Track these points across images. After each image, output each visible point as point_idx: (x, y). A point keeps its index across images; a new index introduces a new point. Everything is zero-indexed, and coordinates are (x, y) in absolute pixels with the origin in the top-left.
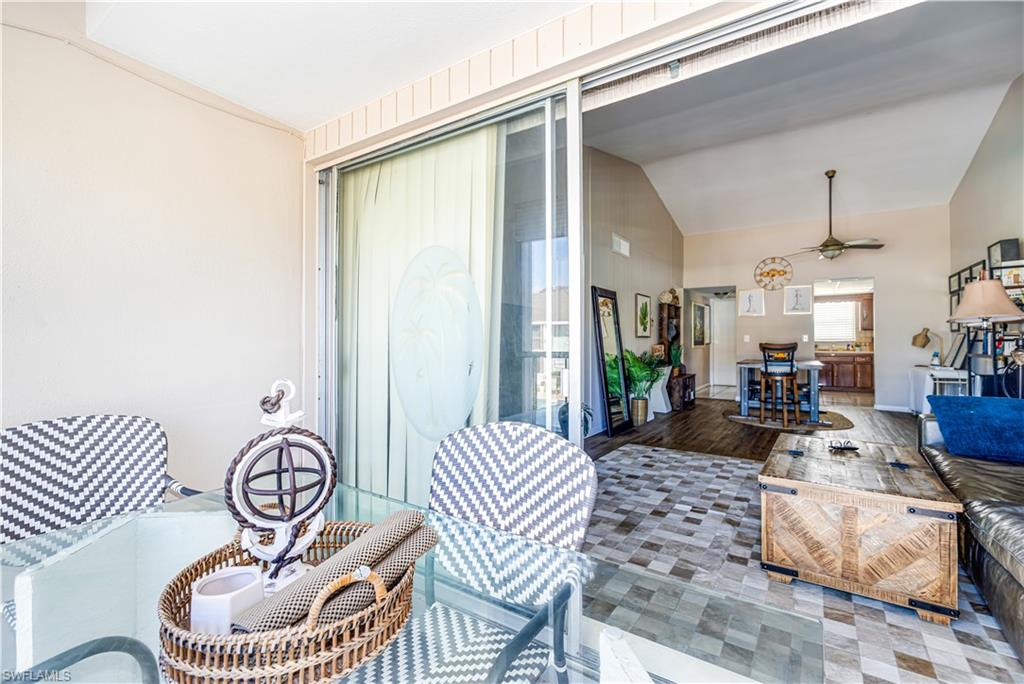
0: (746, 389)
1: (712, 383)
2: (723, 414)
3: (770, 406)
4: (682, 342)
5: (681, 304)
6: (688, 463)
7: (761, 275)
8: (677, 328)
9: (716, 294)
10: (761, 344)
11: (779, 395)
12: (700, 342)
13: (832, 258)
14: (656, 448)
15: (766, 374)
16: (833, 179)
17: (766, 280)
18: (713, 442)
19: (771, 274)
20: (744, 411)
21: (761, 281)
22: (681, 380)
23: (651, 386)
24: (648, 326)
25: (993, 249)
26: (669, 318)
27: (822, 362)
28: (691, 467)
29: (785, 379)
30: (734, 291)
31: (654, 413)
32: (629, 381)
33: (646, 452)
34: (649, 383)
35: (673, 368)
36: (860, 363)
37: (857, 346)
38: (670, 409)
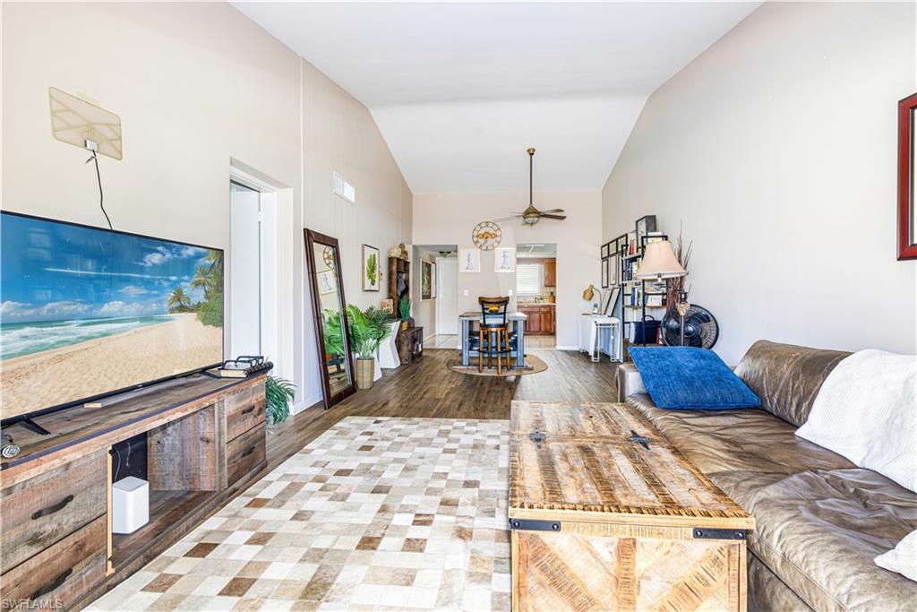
0: (467, 340)
1: (437, 333)
2: (448, 364)
3: (487, 355)
4: (411, 297)
5: (410, 259)
6: (413, 436)
7: (478, 236)
8: (407, 282)
9: (441, 252)
10: (480, 298)
11: (494, 344)
12: (427, 296)
13: (532, 224)
14: (380, 418)
15: (484, 326)
16: (533, 156)
17: (482, 241)
18: (438, 400)
19: (486, 236)
20: (465, 362)
21: (477, 242)
22: (409, 333)
23: (378, 344)
24: (377, 279)
25: (639, 223)
26: (398, 272)
27: (524, 312)
28: (415, 440)
29: (499, 329)
30: (456, 251)
31: (382, 369)
32: (352, 340)
33: (368, 425)
34: (375, 341)
35: (402, 322)
36: (544, 313)
37: (542, 299)
38: (399, 364)
